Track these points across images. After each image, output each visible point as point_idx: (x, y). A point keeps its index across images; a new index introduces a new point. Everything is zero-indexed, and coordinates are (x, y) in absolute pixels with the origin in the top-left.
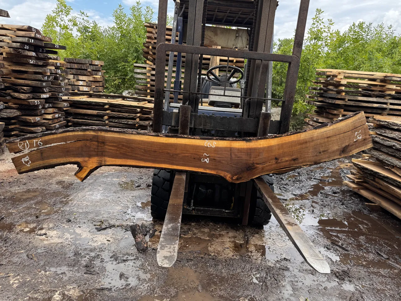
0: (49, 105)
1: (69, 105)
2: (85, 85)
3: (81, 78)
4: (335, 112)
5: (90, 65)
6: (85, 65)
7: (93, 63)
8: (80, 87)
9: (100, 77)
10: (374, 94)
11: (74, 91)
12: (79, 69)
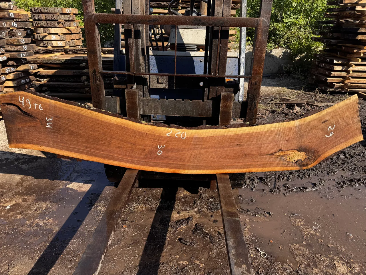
0: (10, 69)
1: (37, 67)
2: (59, 39)
3: (52, 30)
5: (61, 14)
6: (55, 15)
7: (64, 12)
9: (74, 28)
11: (47, 47)
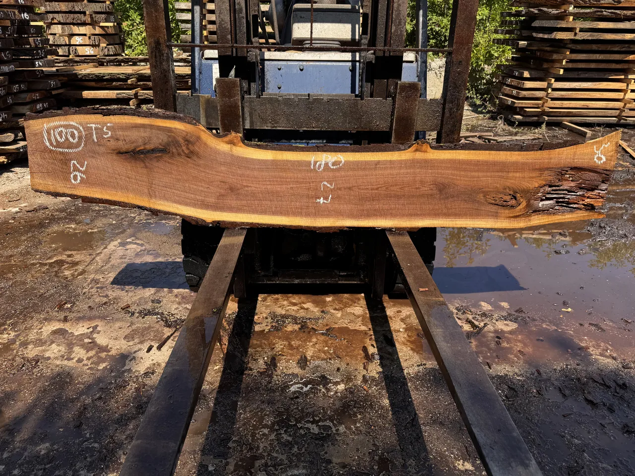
0: (20, 86)
1: (59, 85)
2: (88, 43)
4: (555, 56)
5: (90, 2)
6: (80, 3)
8: (77, 47)
9: (112, 25)
10: (625, 15)
12: (70, 12)
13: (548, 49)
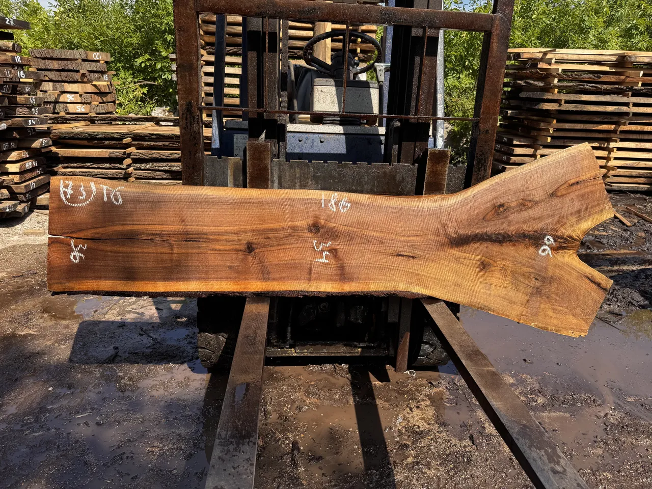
0: (9, 145)
1: (51, 143)
2: (78, 101)
3: (69, 87)
5: (84, 60)
6: (73, 62)
7: (89, 58)
9: (105, 83)
10: (605, 89)
13: (535, 118)
